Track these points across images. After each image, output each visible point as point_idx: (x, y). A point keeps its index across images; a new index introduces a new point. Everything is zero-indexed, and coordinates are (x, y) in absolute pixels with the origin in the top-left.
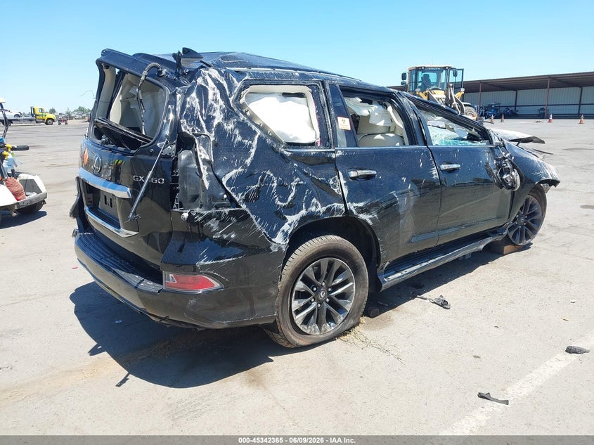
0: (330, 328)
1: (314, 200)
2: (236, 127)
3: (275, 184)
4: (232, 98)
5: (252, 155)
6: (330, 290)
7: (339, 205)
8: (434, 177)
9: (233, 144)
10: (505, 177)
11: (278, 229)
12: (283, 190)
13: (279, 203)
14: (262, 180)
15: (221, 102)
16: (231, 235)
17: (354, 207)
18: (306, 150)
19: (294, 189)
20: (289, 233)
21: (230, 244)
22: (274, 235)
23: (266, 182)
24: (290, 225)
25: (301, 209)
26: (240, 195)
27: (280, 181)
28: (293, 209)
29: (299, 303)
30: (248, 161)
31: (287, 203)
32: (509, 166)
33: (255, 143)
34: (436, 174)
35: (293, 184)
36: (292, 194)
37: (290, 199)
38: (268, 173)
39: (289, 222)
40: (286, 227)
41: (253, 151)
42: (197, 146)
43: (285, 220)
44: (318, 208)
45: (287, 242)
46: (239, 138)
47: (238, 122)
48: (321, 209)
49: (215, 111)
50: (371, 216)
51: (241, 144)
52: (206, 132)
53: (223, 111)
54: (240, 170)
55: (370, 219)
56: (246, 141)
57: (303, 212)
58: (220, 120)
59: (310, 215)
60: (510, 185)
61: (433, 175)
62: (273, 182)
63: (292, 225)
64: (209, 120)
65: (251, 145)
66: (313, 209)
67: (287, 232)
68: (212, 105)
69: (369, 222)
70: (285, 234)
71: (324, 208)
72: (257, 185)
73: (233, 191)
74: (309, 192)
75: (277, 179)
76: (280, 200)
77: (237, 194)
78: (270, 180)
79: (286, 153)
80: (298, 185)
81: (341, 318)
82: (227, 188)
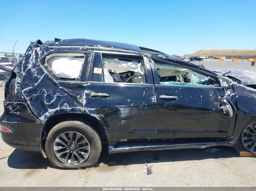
0: (76, 163)
1: (66, 104)
2: (36, 71)
3: (46, 95)
4: (40, 59)
5: (39, 82)
6: (77, 146)
7: (80, 108)
8: (153, 101)
9: (33, 77)
10: (222, 107)
11: (43, 114)
12: (50, 98)
13: (46, 103)
14: (40, 92)
15: (34, 61)
16: (17, 113)
17: (88, 110)
18: (68, 82)
19: (55, 98)
20: (48, 116)
21: (16, 117)
22: (40, 116)
23: (42, 93)
24: (49, 113)
25: (57, 107)
26: (28, 97)
27: (49, 94)
28: (52, 106)
29: (58, 148)
30: (36, 84)
31: (50, 103)
32: (225, 101)
33: (42, 78)
34: (154, 100)
35: (55, 95)
36: (54, 100)
37: (51, 102)
38: (44, 90)
39: (49, 112)
40: (47, 114)
41: (40, 80)
42: (17, 77)
43: (47, 111)
44: (67, 108)
45: (46, 120)
46: (36, 75)
47: (38, 69)
48: (69, 108)
49: (29, 64)
50: (99, 116)
51: (36, 77)
52: (22, 72)
53: (33, 64)
54: (31, 87)
55: (98, 117)
56: (38, 76)
57: (58, 108)
58: (30, 68)
59: (62, 110)
60: (225, 113)
61: (152, 100)
62: (45, 94)
63: (51, 113)
64: (26, 67)
65: (40, 78)
66: (64, 108)
67: (47, 116)
68: (30, 62)
69: (98, 118)
70: (46, 117)
71: (71, 108)
72: (37, 94)
73: (26, 95)
74: (63, 100)
75: (47, 93)
76: (47, 102)
77: (27, 97)
78: (44, 93)
79: (56, 82)
80: (58, 96)
81: (82, 161)
82: (23, 94)
